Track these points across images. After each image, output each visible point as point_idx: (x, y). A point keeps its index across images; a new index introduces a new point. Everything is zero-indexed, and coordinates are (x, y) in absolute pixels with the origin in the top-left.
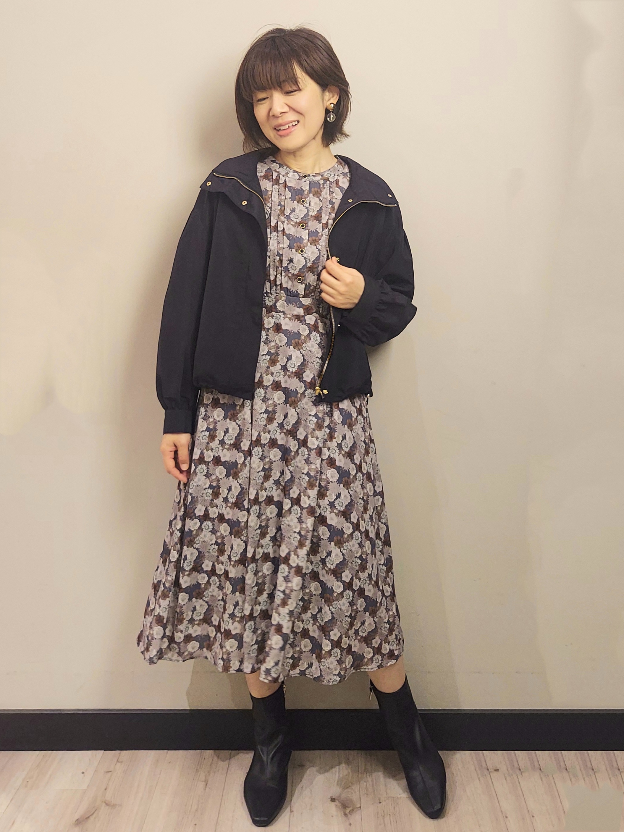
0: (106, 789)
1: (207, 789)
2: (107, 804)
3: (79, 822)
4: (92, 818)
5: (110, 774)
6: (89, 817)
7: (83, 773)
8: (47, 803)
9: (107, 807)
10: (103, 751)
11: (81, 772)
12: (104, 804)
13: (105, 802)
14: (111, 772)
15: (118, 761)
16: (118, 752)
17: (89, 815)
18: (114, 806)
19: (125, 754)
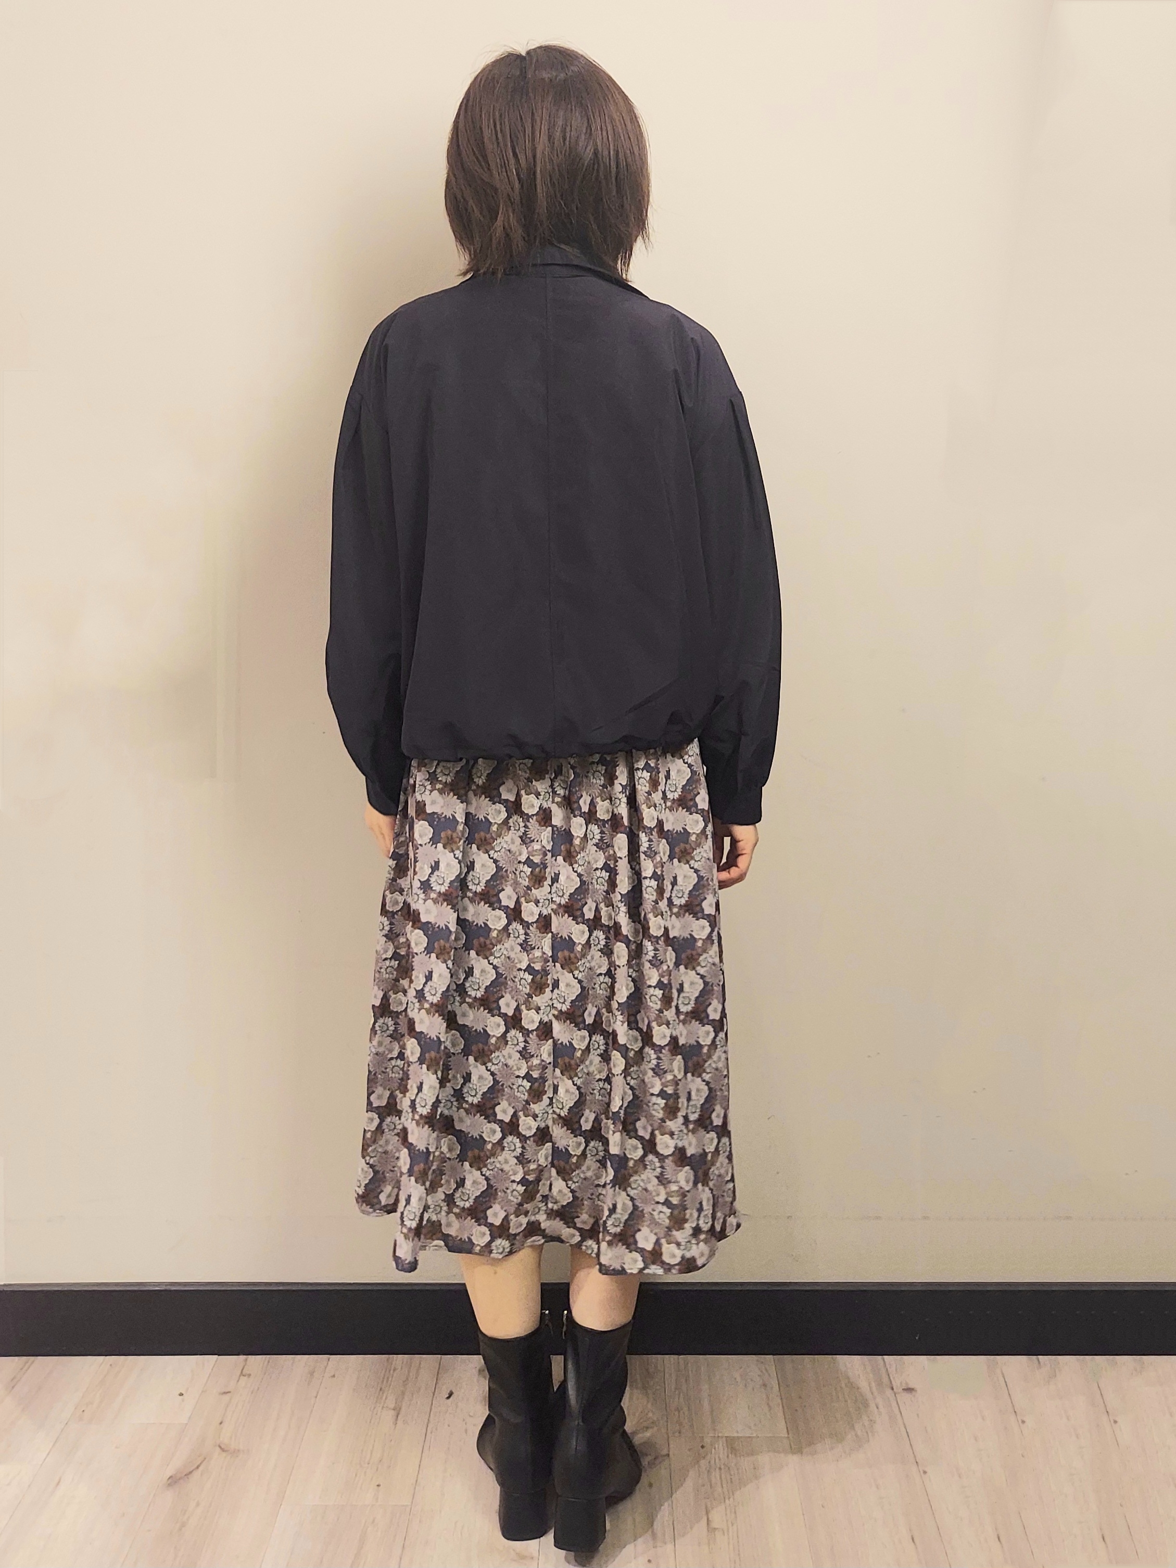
0: (221, 1423)
1: (400, 1422)
2: (223, 1450)
3: (173, 1481)
4: (196, 1475)
5: (227, 1397)
6: (191, 1472)
7: (181, 1394)
8: (116, 1447)
9: (224, 1454)
10: (216, 1356)
11: (179, 1393)
12: (218, 1449)
13: (220, 1447)
14: (229, 1392)
15: (242, 1374)
16: (242, 1357)
17: (191, 1470)
18: (235, 1453)
19: (256, 1362)
